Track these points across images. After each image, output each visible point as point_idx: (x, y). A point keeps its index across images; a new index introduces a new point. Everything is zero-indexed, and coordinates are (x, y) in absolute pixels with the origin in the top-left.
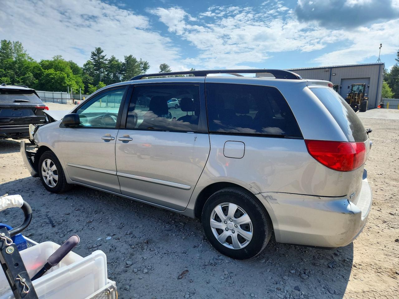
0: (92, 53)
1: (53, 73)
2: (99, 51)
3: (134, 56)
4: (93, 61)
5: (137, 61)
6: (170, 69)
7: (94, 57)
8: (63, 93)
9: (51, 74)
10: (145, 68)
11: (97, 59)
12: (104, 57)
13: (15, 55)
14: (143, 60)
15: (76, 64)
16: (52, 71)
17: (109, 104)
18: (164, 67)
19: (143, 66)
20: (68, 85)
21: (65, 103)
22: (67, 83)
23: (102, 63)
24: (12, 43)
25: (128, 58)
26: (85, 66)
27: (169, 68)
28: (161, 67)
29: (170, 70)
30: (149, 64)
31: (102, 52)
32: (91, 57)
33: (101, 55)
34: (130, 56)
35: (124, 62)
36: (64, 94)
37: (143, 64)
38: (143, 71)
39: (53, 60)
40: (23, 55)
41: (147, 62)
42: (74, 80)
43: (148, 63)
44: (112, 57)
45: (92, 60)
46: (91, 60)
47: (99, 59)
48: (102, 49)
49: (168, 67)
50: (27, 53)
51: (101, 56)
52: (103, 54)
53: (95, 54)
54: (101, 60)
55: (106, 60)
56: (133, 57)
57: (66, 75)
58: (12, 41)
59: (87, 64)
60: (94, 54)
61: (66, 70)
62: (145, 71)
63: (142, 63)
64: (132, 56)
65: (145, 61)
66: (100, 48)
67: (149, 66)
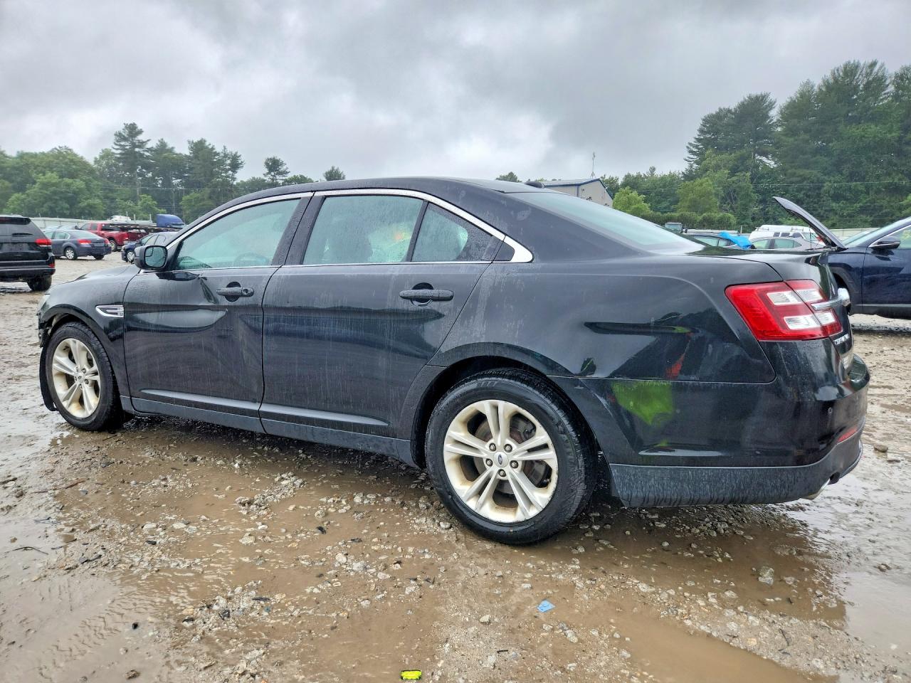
0: (115, 135)
2: (133, 130)
3: (210, 142)
4: (119, 152)
5: (216, 152)
6: (287, 168)
7: (123, 143)
10: (235, 165)
11: (128, 147)
12: (142, 144)
14: (228, 151)
18: (273, 165)
19: (229, 162)
23: (142, 155)
25: (196, 144)
27: (285, 167)
28: (267, 164)
29: (288, 170)
30: (242, 159)
31: (140, 132)
33: (136, 139)
34: (202, 142)
35: (188, 154)
37: (229, 158)
38: (230, 172)
44: (159, 143)
45: (117, 149)
47: (134, 146)
48: (139, 127)
49: (282, 164)
51: (138, 141)
52: (141, 137)
53: (123, 136)
54: (137, 150)
55: (150, 150)
56: (207, 144)
60: (120, 137)
62: (234, 172)
63: (226, 156)
64: (205, 141)
65: (234, 153)
66: (134, 124)
67: (242, 162)
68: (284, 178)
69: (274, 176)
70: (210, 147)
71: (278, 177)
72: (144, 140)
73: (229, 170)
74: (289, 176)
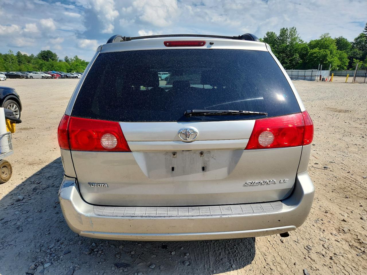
1: (317, 52)
8: (313, 70)
9: (315, 53)
13: (289, 40)
15: (346, 40)
16: (316, 50)
17: (357, 78)
20: (329, 62)
21: (314, 80)
22: (329, 60)
24: (289, 30)
26: (357, 40)
32: (365, 29)
36: (315, 71)
39: (320, 38)
40: (294, 40)
42: (336, 56)
46: (364, 33)
50: (299, 36)
57: (329, 52)
58: (289, 28)
59: (359, 38)
61: (331, 47)
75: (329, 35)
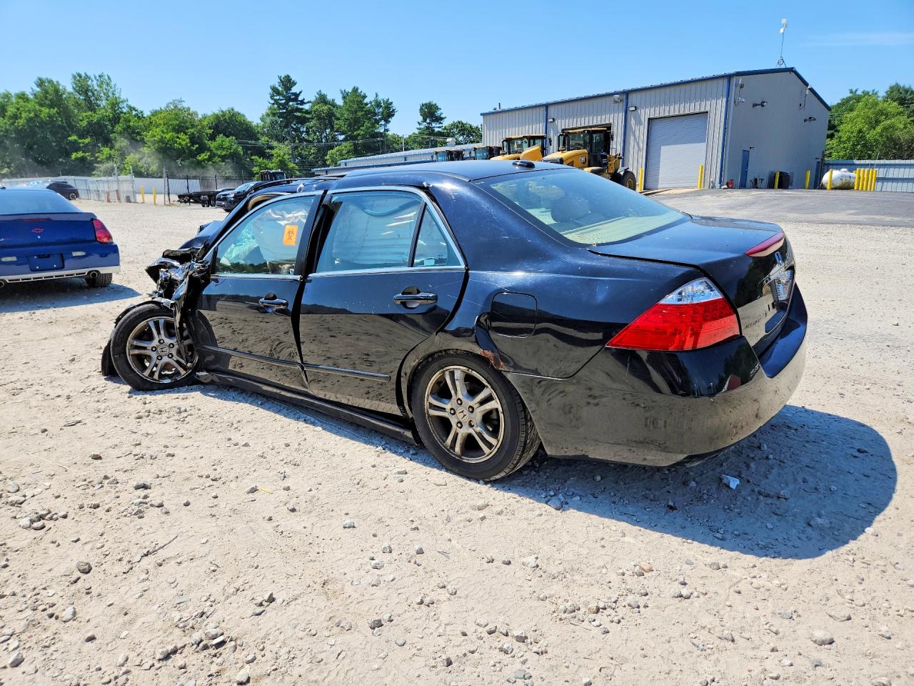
0: (271, 88)
2: (288, 82)
3: (362, 89)
4: (276, 106)
5: (367, 101)
7: (278, 97)
10: (388, 114)
11: (284, 101)
12: (297, 95)
14: (382, 97)
15: (244, 116)
18: (430, 112)
19: (381, 110)
23: (295, 109)
24: (93, 78)
25: (349, 94)
26: (265, 120)
27: (439, 112)
28: (421, 109)
29: (442, 116)
30: (395, 106)
31: (294, 84)
32: (272, 98)
34: (355, 91)
35: (342, 105)
37: (381, 106)
38: (383, 122)
41: (390, 101)
43: (392, 103)
44: (317, 96)
45: (274, 104)
46: (272, 106)
47: (289, 100)
48: (293, 78)
49: (437, 108)
50: (124, 97)
51: (292, 93)
52: (294, 90)
53: (277, 90)
54: (291, 103)
55: (302, 102)
56: (359, 91)
59: (268, 115)
60: (275, 90)
62: (387, 121)
63: (378, 105)
64: (358, 88)
65: (385, 100)
66: (288, 76)
67: (394, 110)
68: (441, 125)
69: (429, 124)
70: (362, 94)
71: (434, 125)
72: (298, 93)
73: (381, 119)
74: (446, 123)
75: (185, 105)
